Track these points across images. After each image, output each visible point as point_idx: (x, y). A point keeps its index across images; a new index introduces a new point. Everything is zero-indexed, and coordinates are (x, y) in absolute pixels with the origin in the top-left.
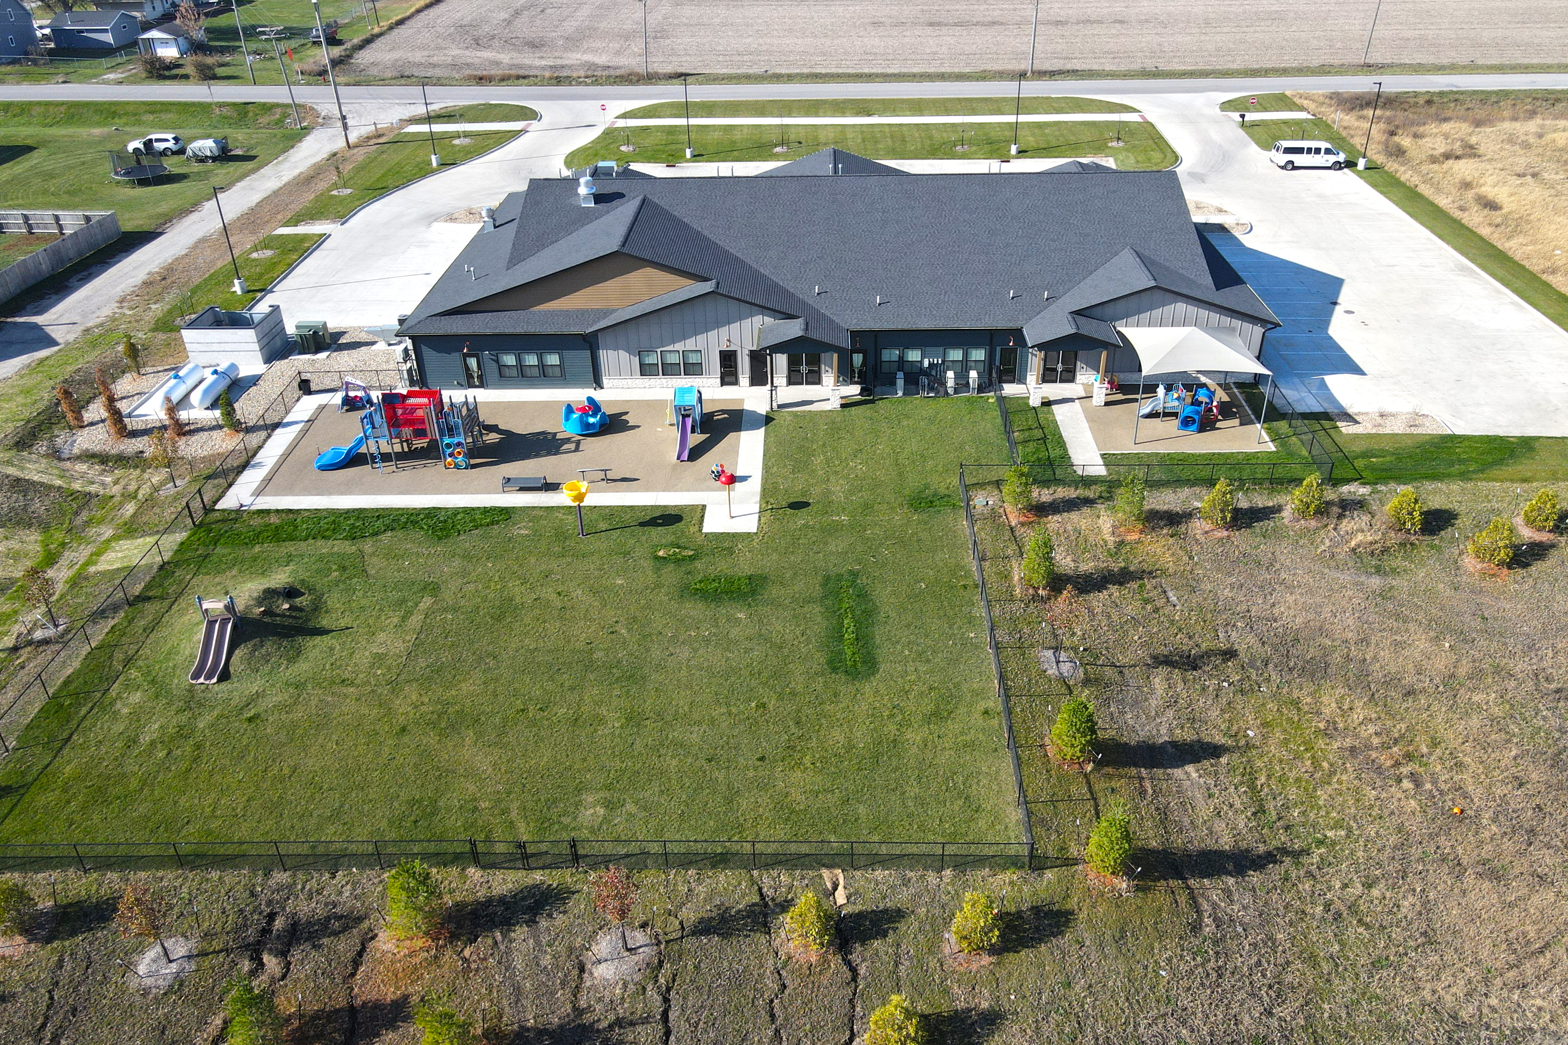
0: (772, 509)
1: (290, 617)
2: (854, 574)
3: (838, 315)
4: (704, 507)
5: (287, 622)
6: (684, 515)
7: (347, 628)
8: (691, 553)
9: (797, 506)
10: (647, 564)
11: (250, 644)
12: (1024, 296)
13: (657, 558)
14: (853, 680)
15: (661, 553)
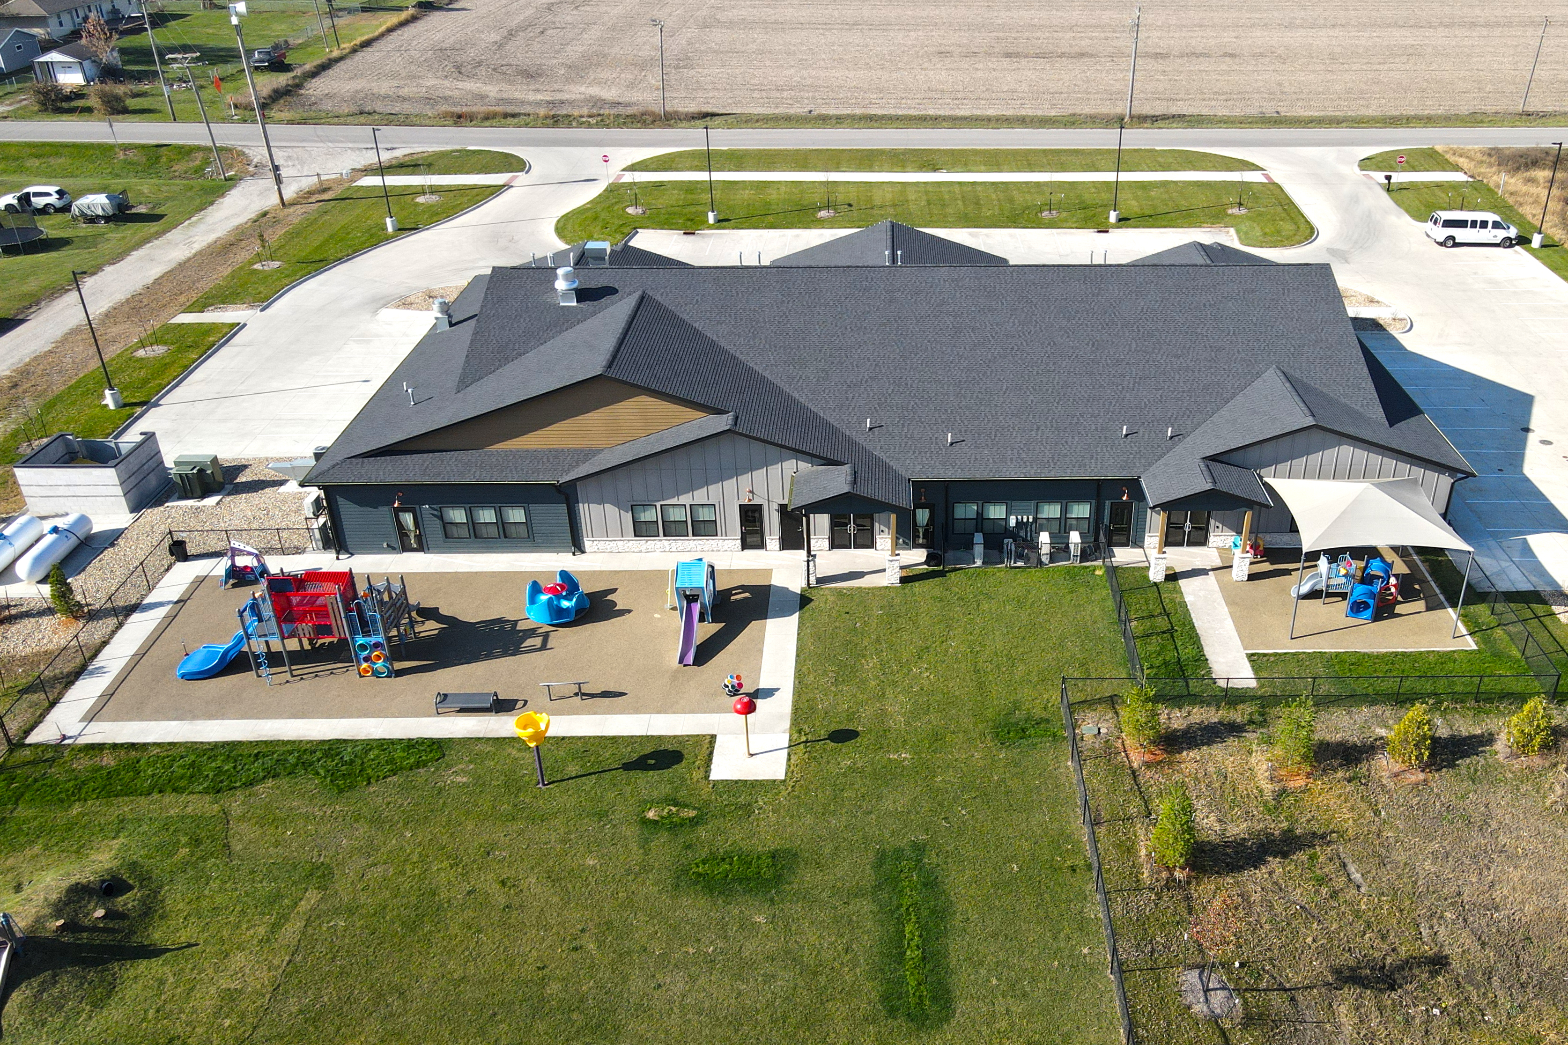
0: (806, 742)
1: (104, 930)
2: (919, 849)
3: (898, 459)
4: (713, 737)
5: (98, 939)
6: (685, 752)
7: (190, 946)
8: (693, 813)
9: (842, 736)
10: (630, 831)
11: (35, 983)
12: (1141, 433)
13: (645, 822)
14: (919, 1029)
15: (651, 815)
